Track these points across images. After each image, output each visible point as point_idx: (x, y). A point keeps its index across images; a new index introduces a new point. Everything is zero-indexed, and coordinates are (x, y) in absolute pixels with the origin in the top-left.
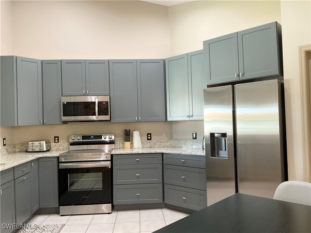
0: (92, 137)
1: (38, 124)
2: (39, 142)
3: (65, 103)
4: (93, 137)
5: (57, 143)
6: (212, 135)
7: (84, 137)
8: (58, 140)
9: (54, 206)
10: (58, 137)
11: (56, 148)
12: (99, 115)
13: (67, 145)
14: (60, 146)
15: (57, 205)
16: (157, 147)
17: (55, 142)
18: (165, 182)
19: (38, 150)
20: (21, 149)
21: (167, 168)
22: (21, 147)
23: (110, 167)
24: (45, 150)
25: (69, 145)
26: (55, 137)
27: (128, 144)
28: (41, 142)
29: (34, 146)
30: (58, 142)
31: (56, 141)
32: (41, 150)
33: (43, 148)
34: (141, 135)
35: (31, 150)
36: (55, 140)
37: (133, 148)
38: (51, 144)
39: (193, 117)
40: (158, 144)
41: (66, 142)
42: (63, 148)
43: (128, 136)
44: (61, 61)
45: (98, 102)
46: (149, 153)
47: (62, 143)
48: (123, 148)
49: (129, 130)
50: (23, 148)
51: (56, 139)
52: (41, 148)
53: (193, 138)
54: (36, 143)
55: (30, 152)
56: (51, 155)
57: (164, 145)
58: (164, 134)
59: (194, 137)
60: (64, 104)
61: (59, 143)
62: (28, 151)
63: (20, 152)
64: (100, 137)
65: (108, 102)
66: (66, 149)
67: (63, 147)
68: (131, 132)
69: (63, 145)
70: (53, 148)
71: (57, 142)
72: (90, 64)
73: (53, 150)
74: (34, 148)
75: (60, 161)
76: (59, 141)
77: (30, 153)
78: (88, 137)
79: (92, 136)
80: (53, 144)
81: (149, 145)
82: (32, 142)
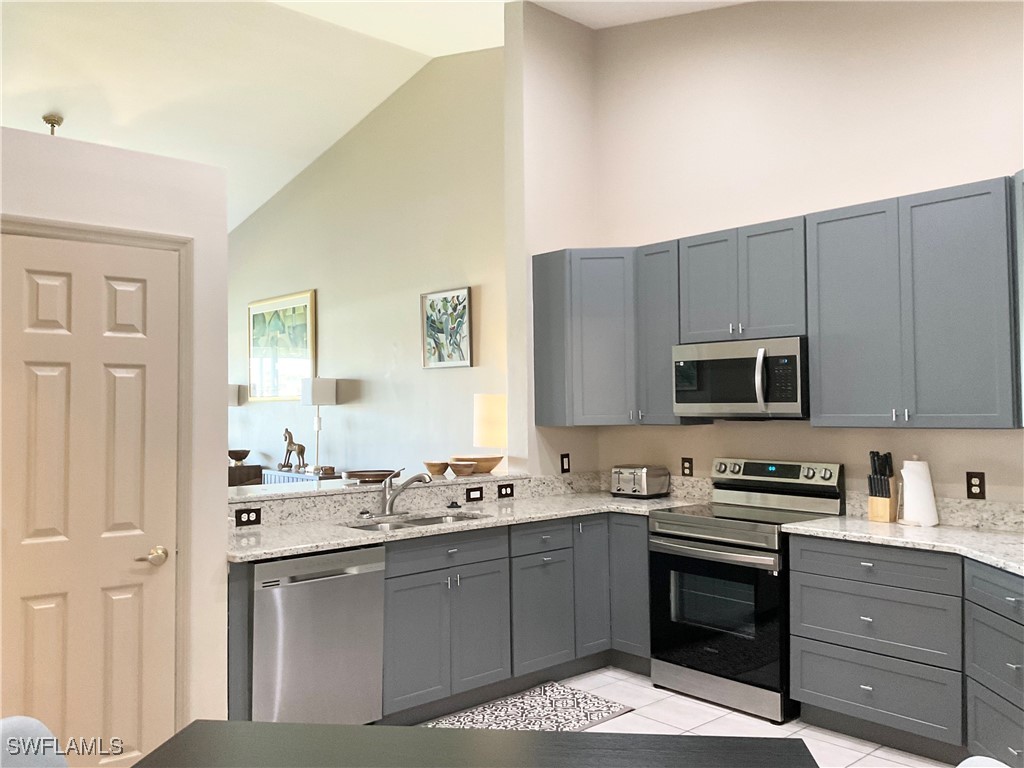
0: (770, 469)
3: (682, 364)
4: (774, 469)
5: (688, 478)
7: (749, 468)
8: (691, 468)
10: (690, 461)
12: (766, 400)
13: (709, 487)
14: (693, 487)
15: (644, 653)
17: (683, 474)
19: (631, 492)
24: (644, 492)
25: (713, 486)
26: (684, 460)
27: (881, 505)
28: (637, 470)
29: (622, 480)
30: (691, 475)
31: (687, 472)
32: (634, 491)
33: (640, 486)
34: (935, 478)
35: (616, 492)
36: (684, 468)
37: (900, 521)
38: (672, 477)
40: (1011, 517)
42: (701, 493)
45: (765, 358)
46: (908, 546)
47: (698, 479)
49: (889, 455)
51: (687, 464)
52: (637, 488)
54: (626, 473)
55: (612, 495)
60: (678, 368)
61: (692, 479)
64: (794, 471)
65: (795, 356)
67: (701, 489)
69: (699, 484)
70: (675, 491)
71: (687, 475)
72: (749, 238)
73: (677, 497)
74: (622, 485)
75: (651, 530)
76: (694, 472)
79: (772, 465)
80: (677, 479)
82: (618, 470)
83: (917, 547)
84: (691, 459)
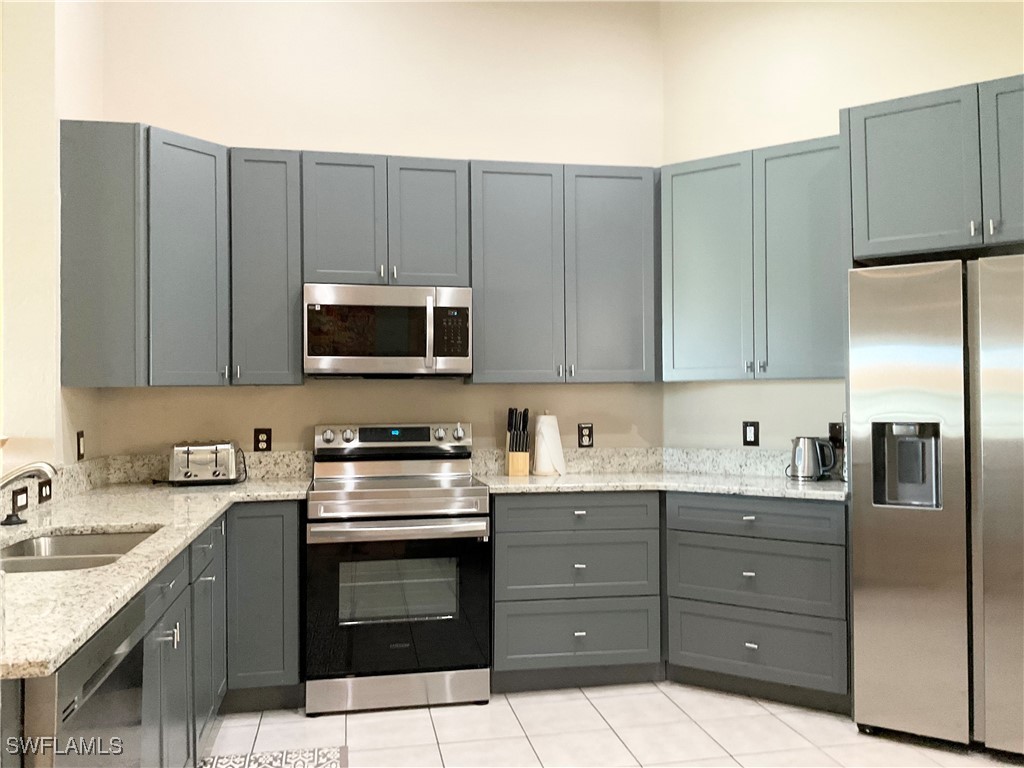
0: (393, 433)
1: (216, 380)
2: (213, 448)
3: (318, 308)
4: (396, 433)
5: (266, 453)
6: (880, 430)
7: (365, 434)
8: (268, 441)
9: (282, 682)
10: (268, 432)
11: (263, 472)
12: (436, 355)
13: (304, 461)
14: (276, 464)
15: (293, 678)
16: (612, 473)
17: (257, 449)
18: (670, 591)
19: (209, 476)
20: (131, 473)
21: (680, 545)
22: (129, 465)
23: (486, 539)
24: (233, 476)
25: (311, 458)
26: (258, 432)
27: (520, 459)
28: (220, 447)
29: (194, 462)
30: (269, 448)
31: (263, 445)
32: (221, 477)
33: (227, 468)
35: (182, 478)
36: (257, 441)
37: (536, 473)
38: (246, 454)
39: (768, 368)
40: (616, 460)
41: (299, 450)
42: (288, 470)
43: (519, 431)
44: (301, 154)
45: (435, 309)
46: (618, 489)
47: (282, 454)
48: (505, 472)
49: (526, 411)
50: (137, 469)
51: (263, 437)
52: (219, 468)
53: (746, 443)
54: (202, 453)
55: (174, 484)
56: (276, 493)
57: (635, 464)
58: (635, 428)
59: (751, 437)
60: (311, 312)
61: (273, 454)
62: (170, 479)
63: (126, 483)
64: (423, 433)
65: (468, 309)
66: (297, 475)
67: (288, 466)
68: (529, 415)
69: (286, 460)
70: (251, 473)
71: (263, 450)
72: (403, 172)
73: (249, 478)
74: (193, 470)
75: (311, 516)
76: (273, 446)
77: (175, 489)
78: (383, 433)
80: (251, 457)
81: (586, 465)
82: (185, 449)
83: (626, 489)
84: (270, 430)
